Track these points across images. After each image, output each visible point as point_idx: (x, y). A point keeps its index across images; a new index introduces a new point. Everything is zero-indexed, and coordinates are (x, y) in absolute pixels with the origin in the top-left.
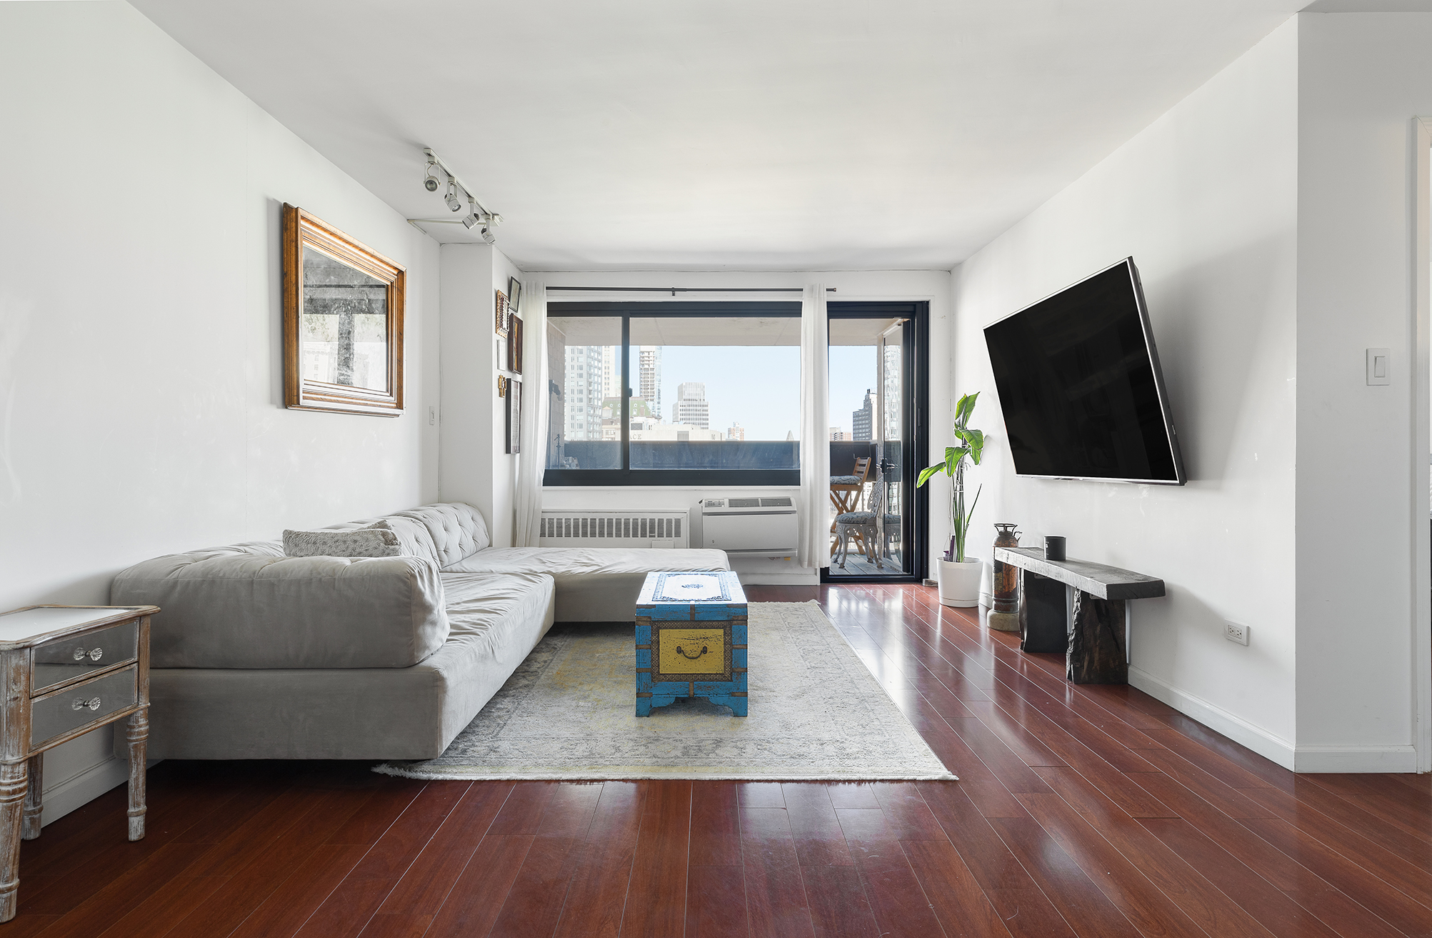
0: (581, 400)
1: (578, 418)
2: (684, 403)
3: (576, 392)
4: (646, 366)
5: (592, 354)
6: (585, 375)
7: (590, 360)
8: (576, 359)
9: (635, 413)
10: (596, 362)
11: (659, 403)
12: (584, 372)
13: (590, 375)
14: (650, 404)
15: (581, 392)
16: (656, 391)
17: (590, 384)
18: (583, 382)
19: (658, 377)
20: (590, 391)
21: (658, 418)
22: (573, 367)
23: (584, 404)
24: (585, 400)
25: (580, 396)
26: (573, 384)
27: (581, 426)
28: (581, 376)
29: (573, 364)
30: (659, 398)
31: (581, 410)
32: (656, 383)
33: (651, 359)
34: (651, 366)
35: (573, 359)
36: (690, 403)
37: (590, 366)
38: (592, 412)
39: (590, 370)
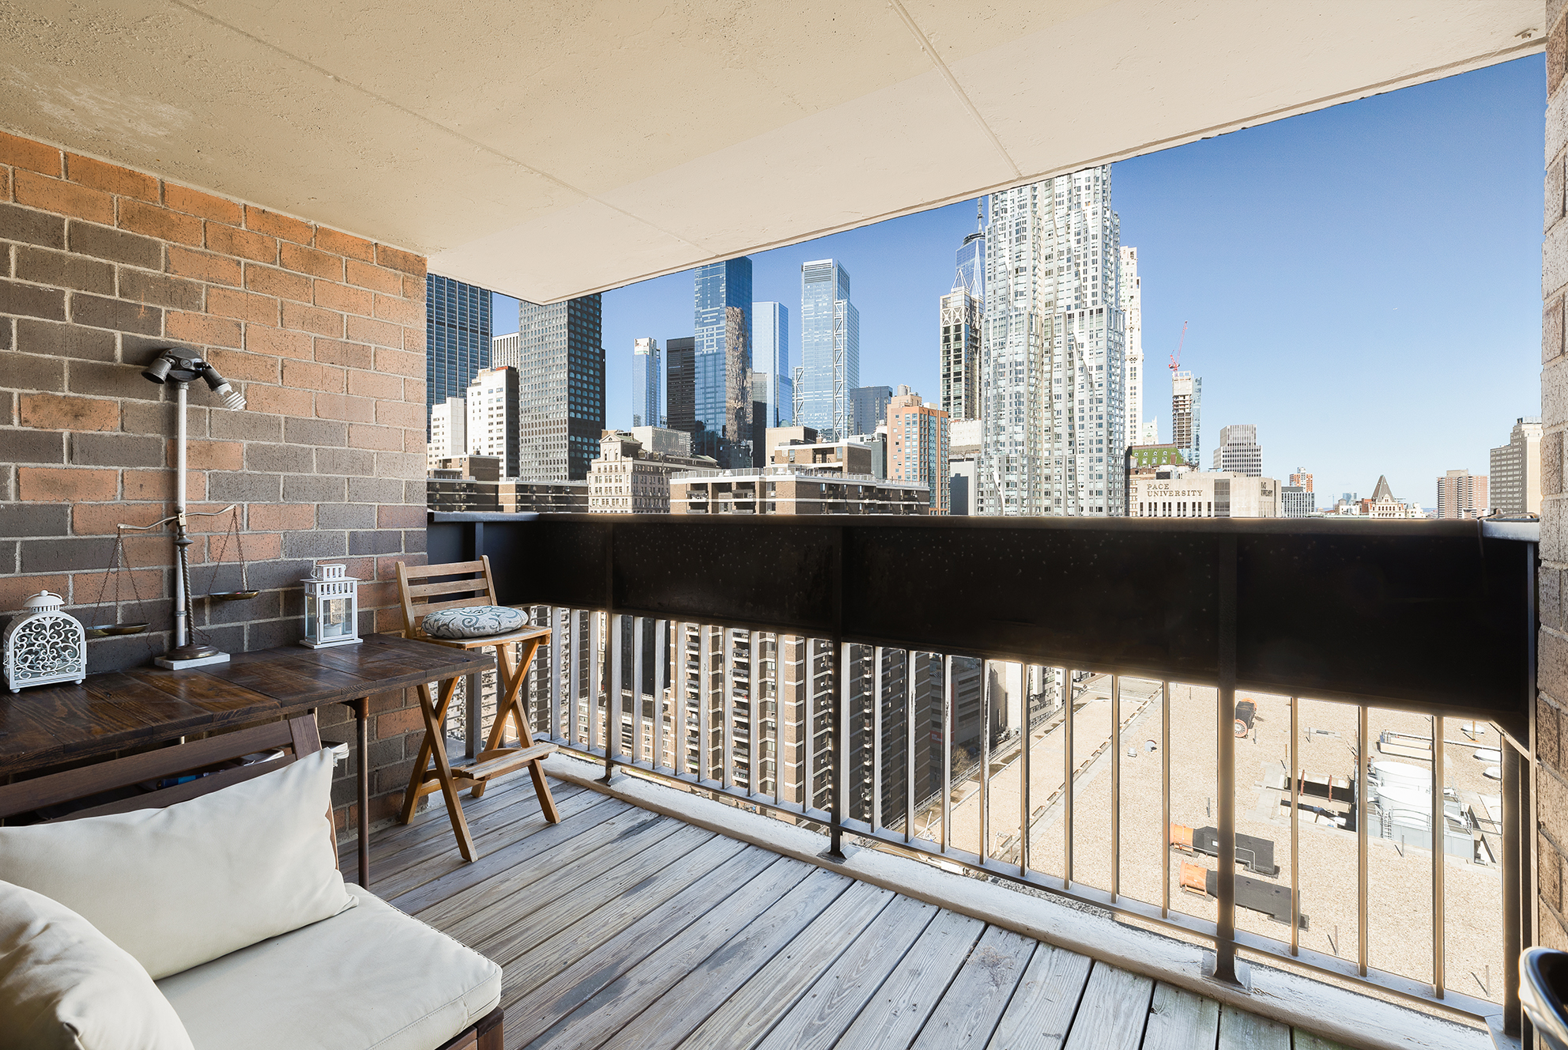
0: (1100, 450)
1: (1097, 468)
2: (1229, 448)
3: (1094, 442)
4: (1181, 411)
5: (1113, 403)
6: (1105, 425)
7: (1110, 409)
8: (1095, 409)
9: (1164, 461)
10: (1117, 410)
11: (1197, 449)
12: (1104, 422)
13: (1110, 424)
14: (1185, 452)
15: (1100, 442)
16: (1193, 437)
17: (1110, 433)
18: (1103, 432)
19: (1197, 422)
20: (1111, 441)
21: (1193, 467)
22: (1091, 417)
23: (1104, 455)
24: (1105, 450)
25: (1100, 446)
26: (1092, 434)
27: (1100, 477)
28: (1100, 425)
29: (1091, 414)
30: (1198, 444)
31: (1100, 460)
32: (1193, 429)
33: (1186, 403)
34: (1187, 411)
35: (1091, 409)
36: (1236, 448)
37: (1110, 415)
38: (1113, 462)
39: (1110, 419)
